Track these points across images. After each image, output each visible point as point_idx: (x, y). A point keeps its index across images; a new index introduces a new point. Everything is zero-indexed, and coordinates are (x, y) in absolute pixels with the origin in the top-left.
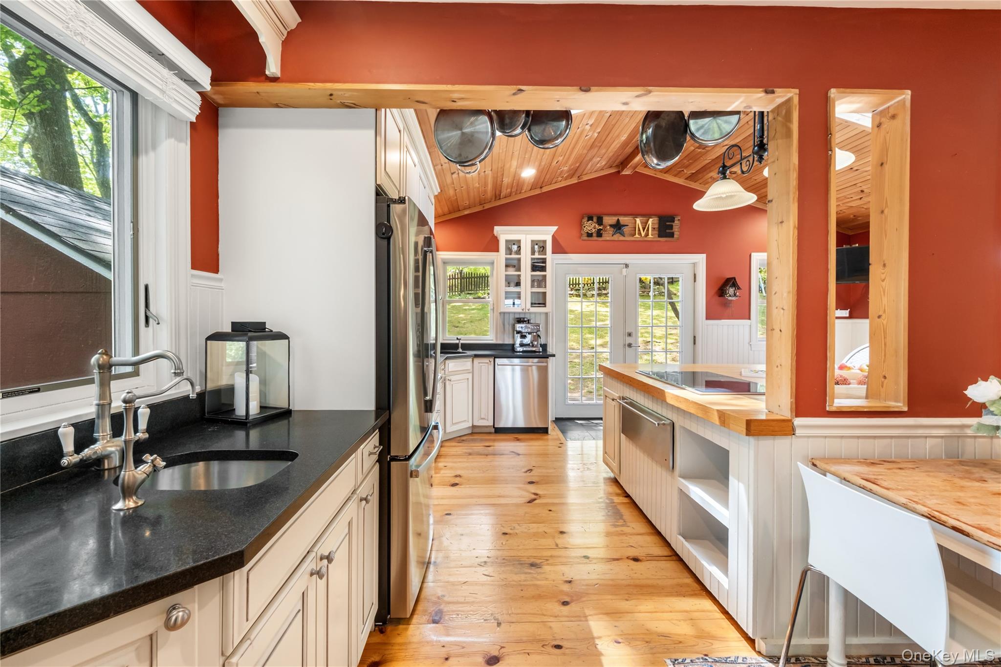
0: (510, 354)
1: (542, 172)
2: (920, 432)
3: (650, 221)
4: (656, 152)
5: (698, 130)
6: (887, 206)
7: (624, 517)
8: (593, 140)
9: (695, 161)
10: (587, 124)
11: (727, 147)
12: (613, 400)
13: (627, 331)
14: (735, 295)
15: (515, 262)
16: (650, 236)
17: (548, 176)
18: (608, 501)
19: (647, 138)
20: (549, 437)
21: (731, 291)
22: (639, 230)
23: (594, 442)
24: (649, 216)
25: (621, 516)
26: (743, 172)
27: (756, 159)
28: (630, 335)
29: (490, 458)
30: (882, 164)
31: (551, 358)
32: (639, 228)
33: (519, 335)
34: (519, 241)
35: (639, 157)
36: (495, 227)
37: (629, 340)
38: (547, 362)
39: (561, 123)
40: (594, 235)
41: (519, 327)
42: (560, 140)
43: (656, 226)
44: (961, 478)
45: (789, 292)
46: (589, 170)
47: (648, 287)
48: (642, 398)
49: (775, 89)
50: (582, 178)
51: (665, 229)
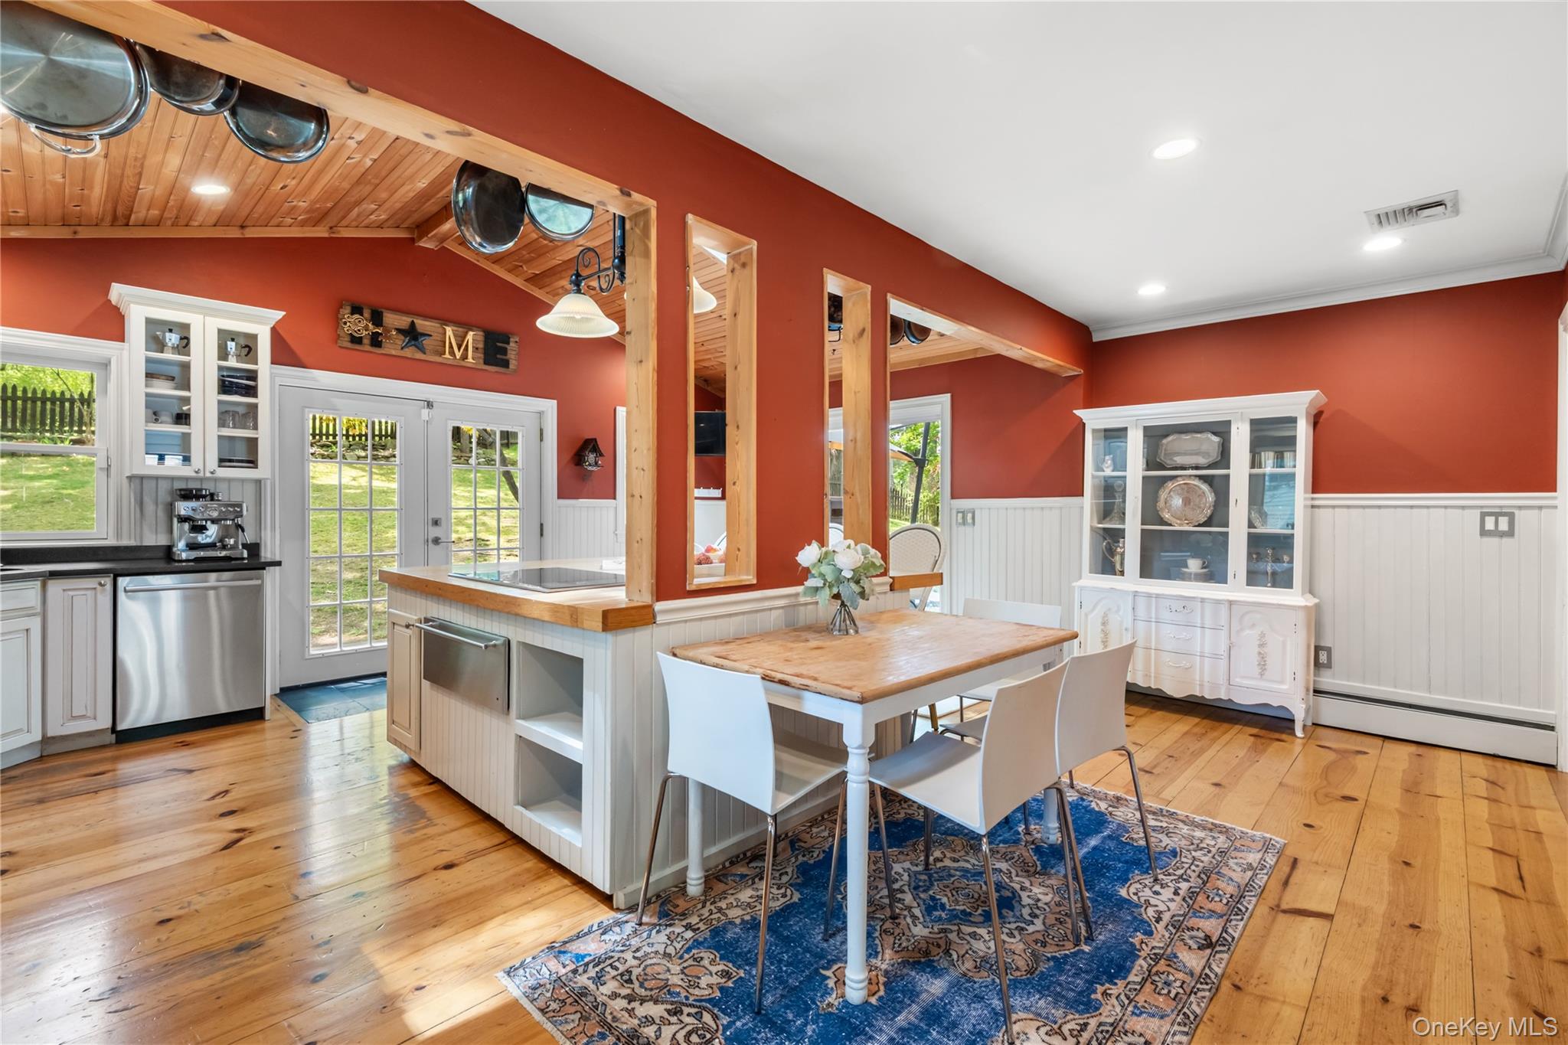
0: (162, 565)
1: (247, 195)
2: (767, 604)
3: (470, 336)
4: (479, 226)
5: (541, 212)
6: (739, 362)
7: (429, 814)
8: (363, 170)
9: (539, 256)
10: (350, 138)
11: (582, 248)
12: (407, 626)
13: (430, 517)
14: (596, 463)
15: (175, 371)
16: (470, 359)
17: (260, 209)
18: (397, 799)
19: (465, 201)
20: (267, 724)
21: (591, 457)
22: (451, 346)
23: (367, 714)
24: (469, 326)
25: (421, 814)
26: (601, 289)
27: (617, 276)
28: (436, 523)
29: (103, 797)
30: (735, 315)
31: (272, 568)
32: (450, 343)
33: (186, 526)
34: (186, 327)
35: (449, 225)
36: (114, 284)
37: (434, 532)
38: (261, 578)
39: (306, 124)
40: (366, 341)
41: (183, 508)
42: (303, 155)
43: (481, 345)
44: (793, 642)
45: (649, 449)
46: (355, 220)
47: (468, 450)
48: (460, 613)
49: (632, 192)
50: (339, 232)
51: (494, 351)
